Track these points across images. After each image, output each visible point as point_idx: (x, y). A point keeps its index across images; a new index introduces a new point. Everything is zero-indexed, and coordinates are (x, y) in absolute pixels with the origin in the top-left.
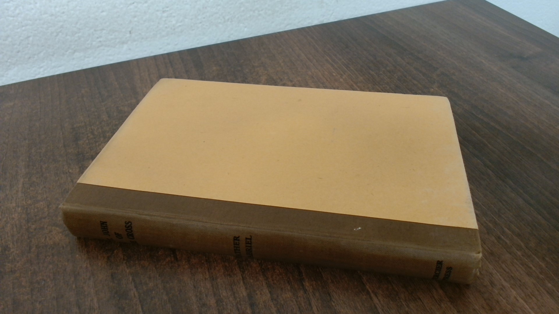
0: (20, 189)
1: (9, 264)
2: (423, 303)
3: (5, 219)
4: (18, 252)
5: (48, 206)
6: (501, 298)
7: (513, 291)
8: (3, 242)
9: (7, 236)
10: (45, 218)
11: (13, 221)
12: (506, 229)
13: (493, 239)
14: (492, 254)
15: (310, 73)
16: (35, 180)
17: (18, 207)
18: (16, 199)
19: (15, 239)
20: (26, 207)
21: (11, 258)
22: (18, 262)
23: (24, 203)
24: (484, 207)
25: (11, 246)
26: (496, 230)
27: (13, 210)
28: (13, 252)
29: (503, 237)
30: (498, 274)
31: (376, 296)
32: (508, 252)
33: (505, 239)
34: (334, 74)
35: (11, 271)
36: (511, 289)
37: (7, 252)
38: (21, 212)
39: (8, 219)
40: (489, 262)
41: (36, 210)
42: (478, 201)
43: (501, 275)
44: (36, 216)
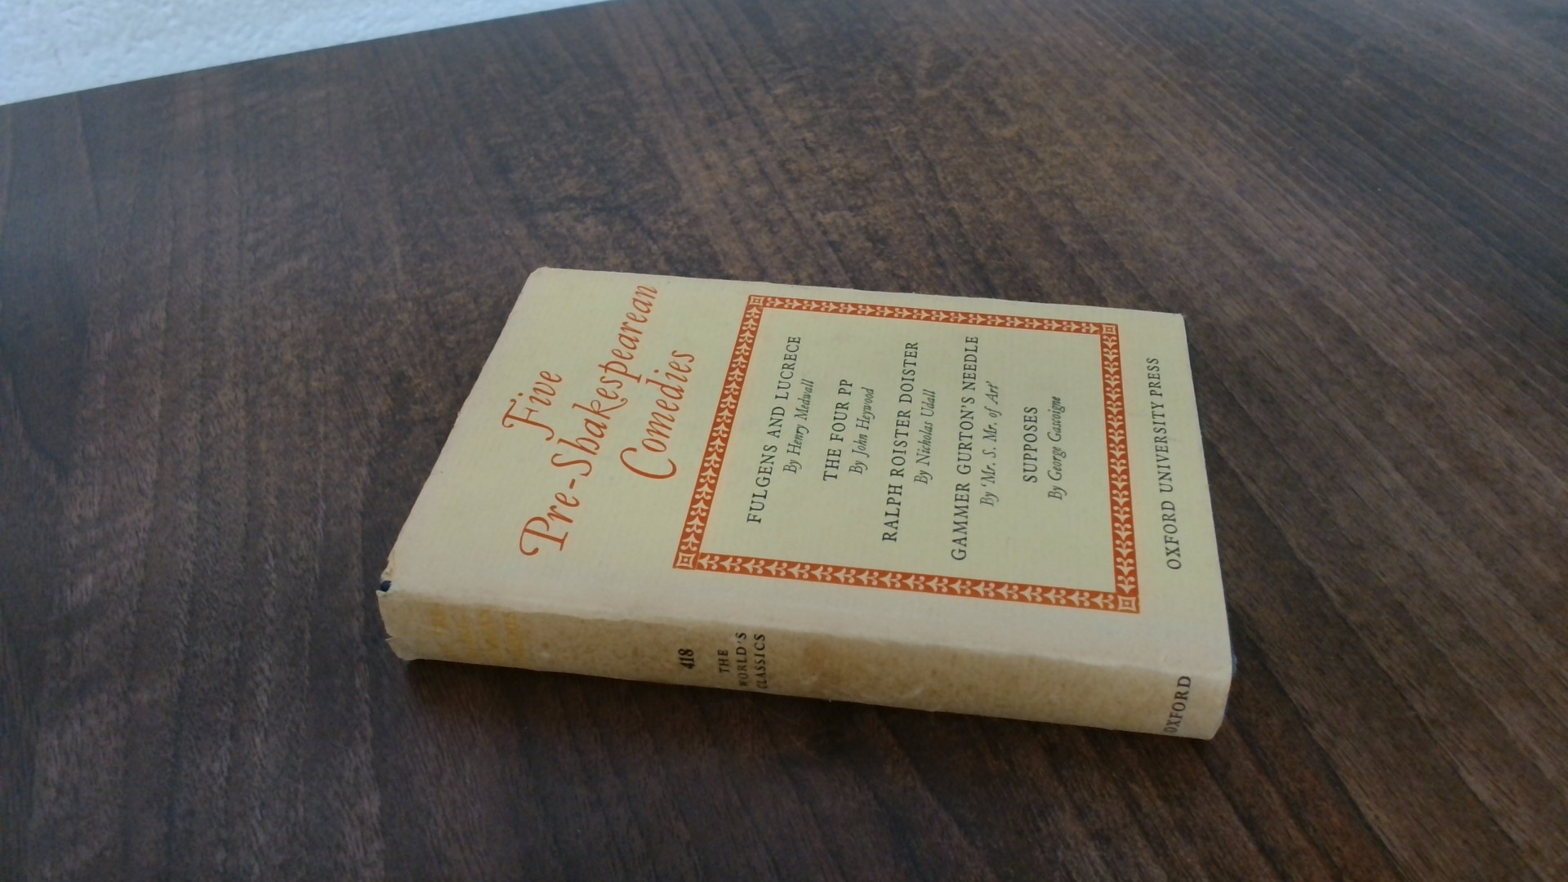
0: (399, 266)
1: (418, 408)
2: (1359, 496)
3: (381, 323)
4: (430, 385)
5: (476, 302)
6: (1534, 492)
7: (1559, 480)
8: (389, 364)
9: (395, 355)
10: (475, 322)
11: (402, 328)
12: (1539, 368)
13: (1511, 384)
14: (1509, 411)
15: (1038, 39)
16: (428, 248)
17: (405, 300)
18: (396, 286)
19: (417, 360)
20: (422, 300)
21: (417, 395)
22: (436, 403)
23: (417, 293)
24: (1487, 324)
25: (411, 372)
26: (1516, 367)
27: (396, 306)
28: (419, 384)
29: (1532, 382)
30: (1525, 450)
31: (1254, 481)
32: (1545, 409)
33: (1538, 386)
34: (1100, 44)
35: (426, 419)
36: (1555, 477)
37: (405, 385)
38: (415, 309)
39: (389, 323)
40: (1504, 428)
41: (448, 307)
42: (1473, 313)
43: (1532, 452)
44: (452, 318)
